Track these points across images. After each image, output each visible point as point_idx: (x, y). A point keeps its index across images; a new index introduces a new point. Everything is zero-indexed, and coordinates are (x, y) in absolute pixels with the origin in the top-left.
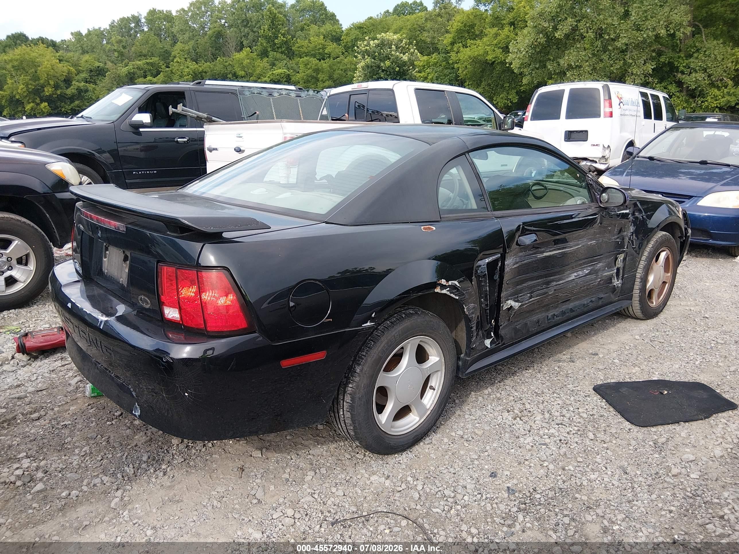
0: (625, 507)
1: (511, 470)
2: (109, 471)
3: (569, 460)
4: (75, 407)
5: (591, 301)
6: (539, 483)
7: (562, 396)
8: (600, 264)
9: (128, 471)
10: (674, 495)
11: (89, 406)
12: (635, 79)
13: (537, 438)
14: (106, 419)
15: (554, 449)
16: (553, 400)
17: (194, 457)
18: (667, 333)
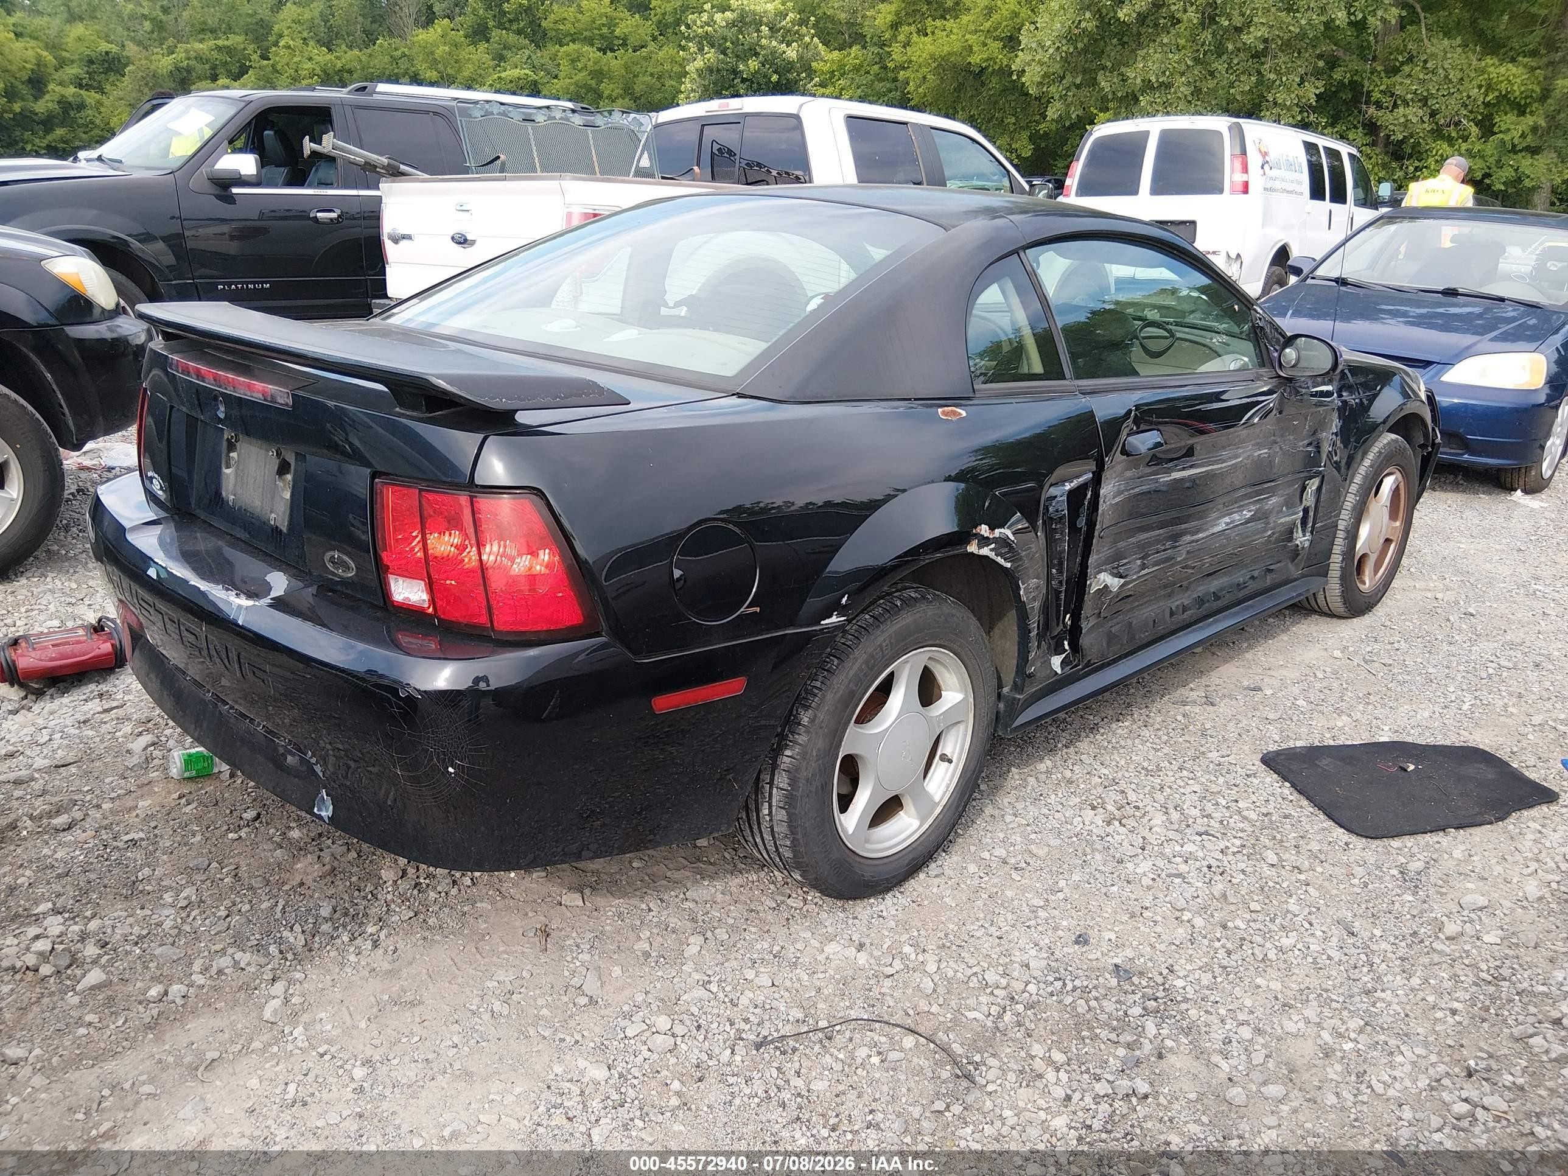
0: (1361, 1003)
1: (1116, 929)
2: (248, 940)
3: (1233, 908)
4: (150, 802)
5: (1252, 578)
6: (1177, 956)
7: (1199, 775)
8: (1274, 500)
9: (292, 940)
10: (1455, 977)
11: (180, 798)
12: (1279, 115)
13: (1161, 863)
14: (226, 827)
15: (1200, 884)
16: (1182, 784)
17: (436, 908)
18: (1396, 645)
